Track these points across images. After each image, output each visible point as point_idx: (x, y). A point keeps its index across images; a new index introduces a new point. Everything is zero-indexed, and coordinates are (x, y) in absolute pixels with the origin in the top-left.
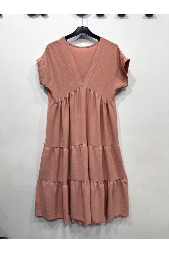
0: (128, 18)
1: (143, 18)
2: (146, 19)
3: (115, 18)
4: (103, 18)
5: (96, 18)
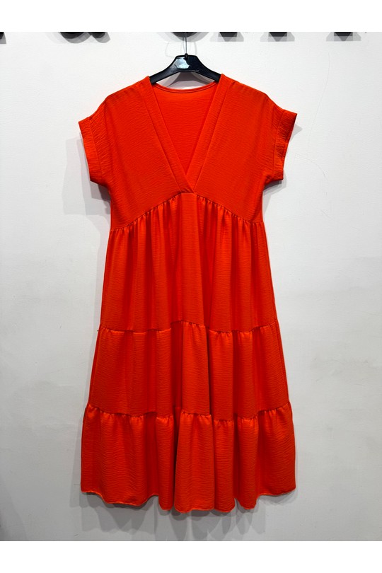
0: (293, 39)
1: (328, 39)
2: (335, 40)
3: (262, 40)
4: (235, 41)
5: (219, 41)
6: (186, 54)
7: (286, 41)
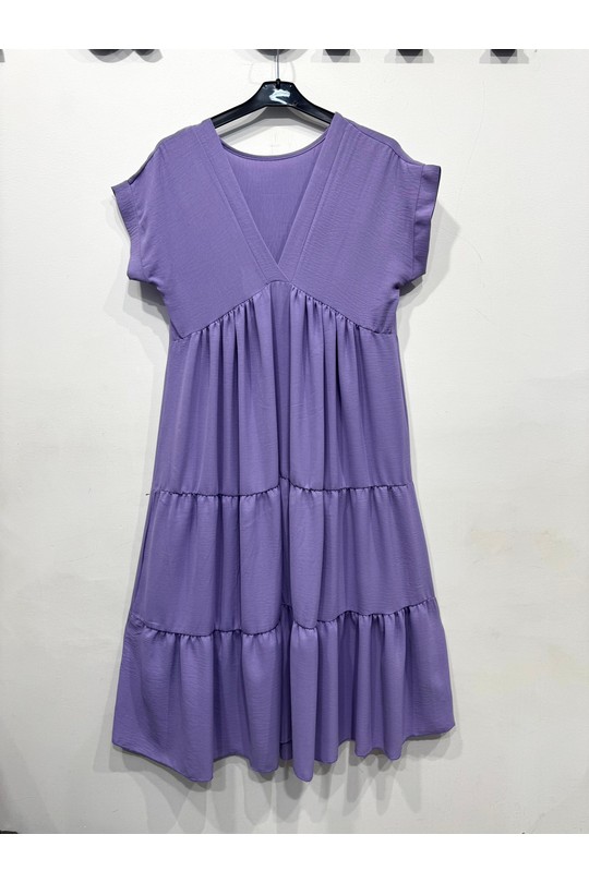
0: (431, 60)
1: (482, 61)
2: (492, 63)
3: (387, 60)
5: (324, 61)
6: (278, 80)
7: (421, 62)
